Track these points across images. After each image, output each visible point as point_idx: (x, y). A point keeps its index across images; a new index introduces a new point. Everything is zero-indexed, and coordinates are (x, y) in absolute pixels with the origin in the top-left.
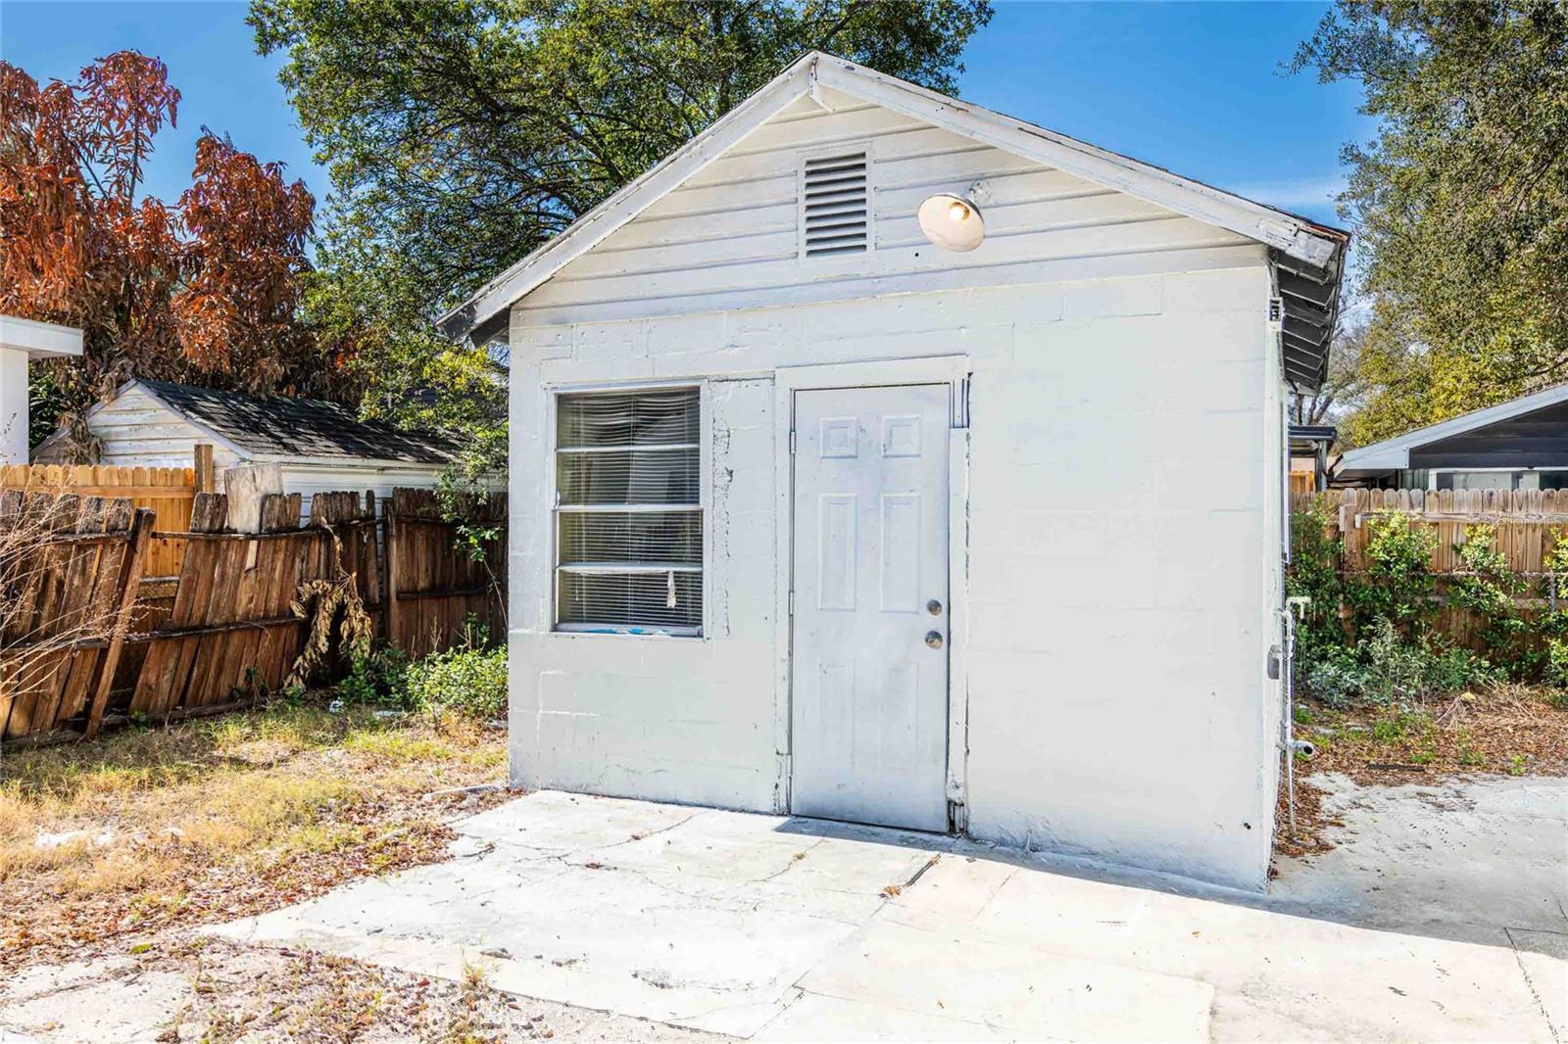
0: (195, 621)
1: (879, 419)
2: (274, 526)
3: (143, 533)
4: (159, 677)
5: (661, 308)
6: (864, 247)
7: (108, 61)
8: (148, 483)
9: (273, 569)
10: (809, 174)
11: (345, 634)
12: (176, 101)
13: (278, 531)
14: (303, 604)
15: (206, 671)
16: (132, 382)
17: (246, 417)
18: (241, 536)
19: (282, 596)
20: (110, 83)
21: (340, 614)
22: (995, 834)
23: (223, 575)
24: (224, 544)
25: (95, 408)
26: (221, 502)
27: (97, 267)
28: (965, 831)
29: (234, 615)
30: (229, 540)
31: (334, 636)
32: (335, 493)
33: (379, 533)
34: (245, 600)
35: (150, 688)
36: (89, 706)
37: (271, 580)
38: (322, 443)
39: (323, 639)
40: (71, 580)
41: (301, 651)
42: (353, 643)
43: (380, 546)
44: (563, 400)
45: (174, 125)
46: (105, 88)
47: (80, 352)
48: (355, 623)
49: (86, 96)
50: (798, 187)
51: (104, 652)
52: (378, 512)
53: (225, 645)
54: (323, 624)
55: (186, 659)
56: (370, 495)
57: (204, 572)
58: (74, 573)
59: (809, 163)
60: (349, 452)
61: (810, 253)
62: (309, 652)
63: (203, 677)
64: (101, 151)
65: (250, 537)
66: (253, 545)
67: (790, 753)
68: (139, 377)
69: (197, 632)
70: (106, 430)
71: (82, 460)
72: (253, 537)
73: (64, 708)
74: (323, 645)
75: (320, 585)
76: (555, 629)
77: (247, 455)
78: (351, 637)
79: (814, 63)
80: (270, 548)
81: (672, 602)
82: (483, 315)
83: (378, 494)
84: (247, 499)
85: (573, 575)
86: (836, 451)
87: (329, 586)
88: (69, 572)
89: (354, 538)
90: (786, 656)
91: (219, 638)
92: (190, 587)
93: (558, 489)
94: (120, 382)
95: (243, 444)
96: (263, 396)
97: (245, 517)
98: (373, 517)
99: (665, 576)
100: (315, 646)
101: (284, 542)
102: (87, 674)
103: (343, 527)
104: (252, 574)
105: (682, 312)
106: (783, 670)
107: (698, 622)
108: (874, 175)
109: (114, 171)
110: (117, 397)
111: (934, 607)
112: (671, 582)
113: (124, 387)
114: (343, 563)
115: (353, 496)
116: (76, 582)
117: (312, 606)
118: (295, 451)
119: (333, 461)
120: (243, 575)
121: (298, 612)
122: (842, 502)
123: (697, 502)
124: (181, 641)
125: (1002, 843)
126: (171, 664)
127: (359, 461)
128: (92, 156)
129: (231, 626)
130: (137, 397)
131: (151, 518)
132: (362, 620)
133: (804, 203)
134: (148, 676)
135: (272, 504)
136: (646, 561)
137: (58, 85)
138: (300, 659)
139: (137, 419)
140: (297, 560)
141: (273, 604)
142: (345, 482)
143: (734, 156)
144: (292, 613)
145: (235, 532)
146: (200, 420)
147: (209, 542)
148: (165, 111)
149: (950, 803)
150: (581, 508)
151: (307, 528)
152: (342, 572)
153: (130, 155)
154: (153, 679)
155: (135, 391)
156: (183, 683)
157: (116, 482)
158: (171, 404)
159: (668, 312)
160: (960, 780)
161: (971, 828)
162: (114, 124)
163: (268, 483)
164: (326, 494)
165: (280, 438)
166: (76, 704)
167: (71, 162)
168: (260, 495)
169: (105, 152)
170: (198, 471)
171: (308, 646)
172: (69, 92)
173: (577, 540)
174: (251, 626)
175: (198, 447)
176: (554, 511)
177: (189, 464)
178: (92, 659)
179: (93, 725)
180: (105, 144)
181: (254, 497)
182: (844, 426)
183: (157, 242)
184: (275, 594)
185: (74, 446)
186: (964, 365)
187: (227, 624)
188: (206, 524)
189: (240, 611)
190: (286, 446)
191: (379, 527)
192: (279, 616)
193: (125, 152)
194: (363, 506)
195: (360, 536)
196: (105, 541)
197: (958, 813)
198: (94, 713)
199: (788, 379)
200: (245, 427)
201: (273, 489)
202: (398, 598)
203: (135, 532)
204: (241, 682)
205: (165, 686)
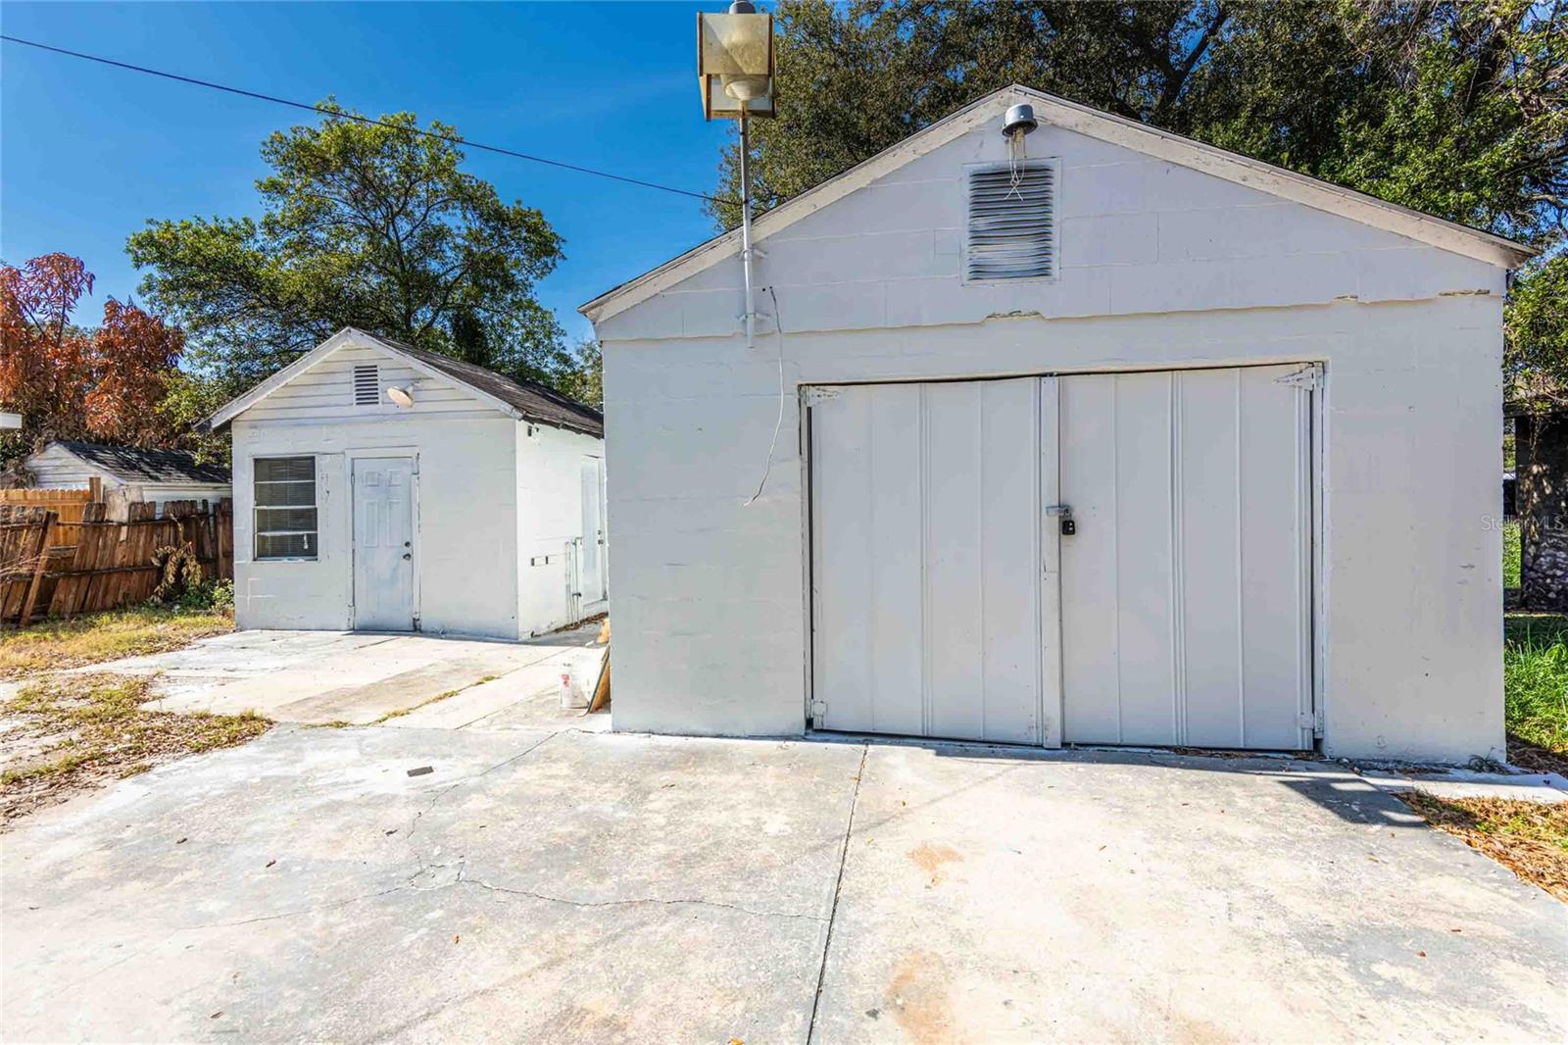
0: (88, 567)
1: (385, 471)
2: (138, 518)
3: (51, 524)
4: (66, 595)
5: (299, 423)
6: (377, 403)
7: (43, 258)
8: (59, 497)
9: (138, 541)
10: (356, 372)
11: (185, 574)
12: (92, 280)
13: (140, 521)
14: (159, 559)
15: (97, 594)
16: (54, 443)
17: (128, 462)
18: (115, 524)
19: (145, 552)
20: (45, 270)
21: (182, 563)
22: (430, 630)
23: (105, 544)
24: (105, 529)
25: (31, 457)
26: (102, 507)
27: (32, 379)
28: (420, 630)
29: (113, 563)
30: (108, 526)
31: (178, 575)
32: (179, 502)
33: (212, 522)
34: (120, 557)
35: (60, 602)
36: (21, 611)
37: (137, 546)
38: (175, 474)
39: (171, 576)
40: (8, 548)
41: (159, 583)
42: (189, 578)
43: (212, 529)
44: (256, 461)
45: (91, 293)
46: (43, 272)
47: (20, 427)
48: (190, 568)
49: (30, 275)
50: (352, 377)
51: (29, 584)
52: (211, 511)
53: (109, 580)
54: (171, 568)
55: (83, 588)
56: (205, 502)
57: (93, 543)
58: (10, 543)
59: (357, 367)
60: (194, 478)
61: (358, 404)
62: (163, 584)
63: (95, 597)
64: (40, 307)
65: (121, 524)
66: (124, 529)
67: (354, 605)
68: (59, 440)
69: (90, 574)
70: (36, 469)
71: (18, 485)
72: (124, 524)
73: (6, 611)
74: (171, 579)
75: (168, 549)
76: (255, 560)
77: (125, 483)
78: (188, 574)
79: (349, 331)
80: (136, 531)
81: (306, 547)
82: (215, 424)
83: (210, 501)
84: (120, 505)
85: (263, 536)
86: (369, 483)
87: (175, 550)
88: (6, 543)
89: (194, 525)
90: (351, 566)
91: (104, 577)
92: (83, 551)
93: (255, 499)
94: (46, 443)
95: (122, 476)
96: (144, 450)
97: (119, 513)
98: (207, 513)
99: (303, 536)
100: (167, 580)
101: (145, 527)
102: (20, 594)
103: (184, 519)
104: (124, 543)
105: (305, 425)
106: (350, 573)
107: (316, 554)
108: (380, 375)
109: (50, 318)
110: (44, 450)
111: (407, 544)
112: (305, 538)
113: (48, 446)
114: (184, 538)
115: (193, 503)
116: (11, 548)
117: (165, 560)
118: (157, 479)
119: (180, 484)
120: (118, 544)
121: (155, 562)
122: (372, 504)
123: (314, 504)
124: (79, 578)
125: (433, 632)
126: (74, 590)
127: (198, 484)
128: (34, 310)
129: (110, 571)
130: (56, 450)
131: (56, 516)
132: (195, 566)
133: (354, 384)
134: (59, 595)
135: (136, 509)
136: (295, 530)
137: (10, 269)
138: (158, 587)
139: (58, 463)
140: (155, 536)
141: (140, 559)
142: (189, 495)
143: (326, 362)
144: (152, 564)
145: (112, 522)
146: (96, 464)
147: (95, 527)
148: (85, 286)
149: (414, 619)
150: (265, 507)
151: (160, 519)
152: (183, 542)
153: (61, 310)
154: (62, 597)
155: (56, 448)
156: (82, 599)
157: (38, 497)
158: (78, 455)
159: (299, 425)
160: (417, 610)
161: (422, 628)
162: (49, 291)
163: (133, 496)
164: (173, 502)
165: (148, 472)
166: (13, 610)
167: (20, 312)
168: (128, 503)
169: (44, 307)
170: (92, 491)
171: (163, 580)
172: (19, 272)
173: (264, 521)
174: (126, 570)
175: (91, 479)
176: (254, 509)
177: (88, 487)
178: (22, 588)
179: (24, 620)
180: (43, 303)
181: (124, 504)
182: (373, 473)
183: (76, 362)
184: (140, 553)
185: (15, 477)
186: (417, 450)
187: (109, 569)
188: (93, 518)
189: (118, 562)
190: (151, 477)
191: (211, 518)
192: (144, 565)
193: (57, 308)
194: (200, 507)
195: (197, 523)
196: (29, 528)
197: (418, 623)
198: (24, 614)
199: (350, 454)
200: (127, 467)
201: (138, 500)
202: (224, 556)
203: (47, 523)
204: (120, 599)
205: (71, 602)
